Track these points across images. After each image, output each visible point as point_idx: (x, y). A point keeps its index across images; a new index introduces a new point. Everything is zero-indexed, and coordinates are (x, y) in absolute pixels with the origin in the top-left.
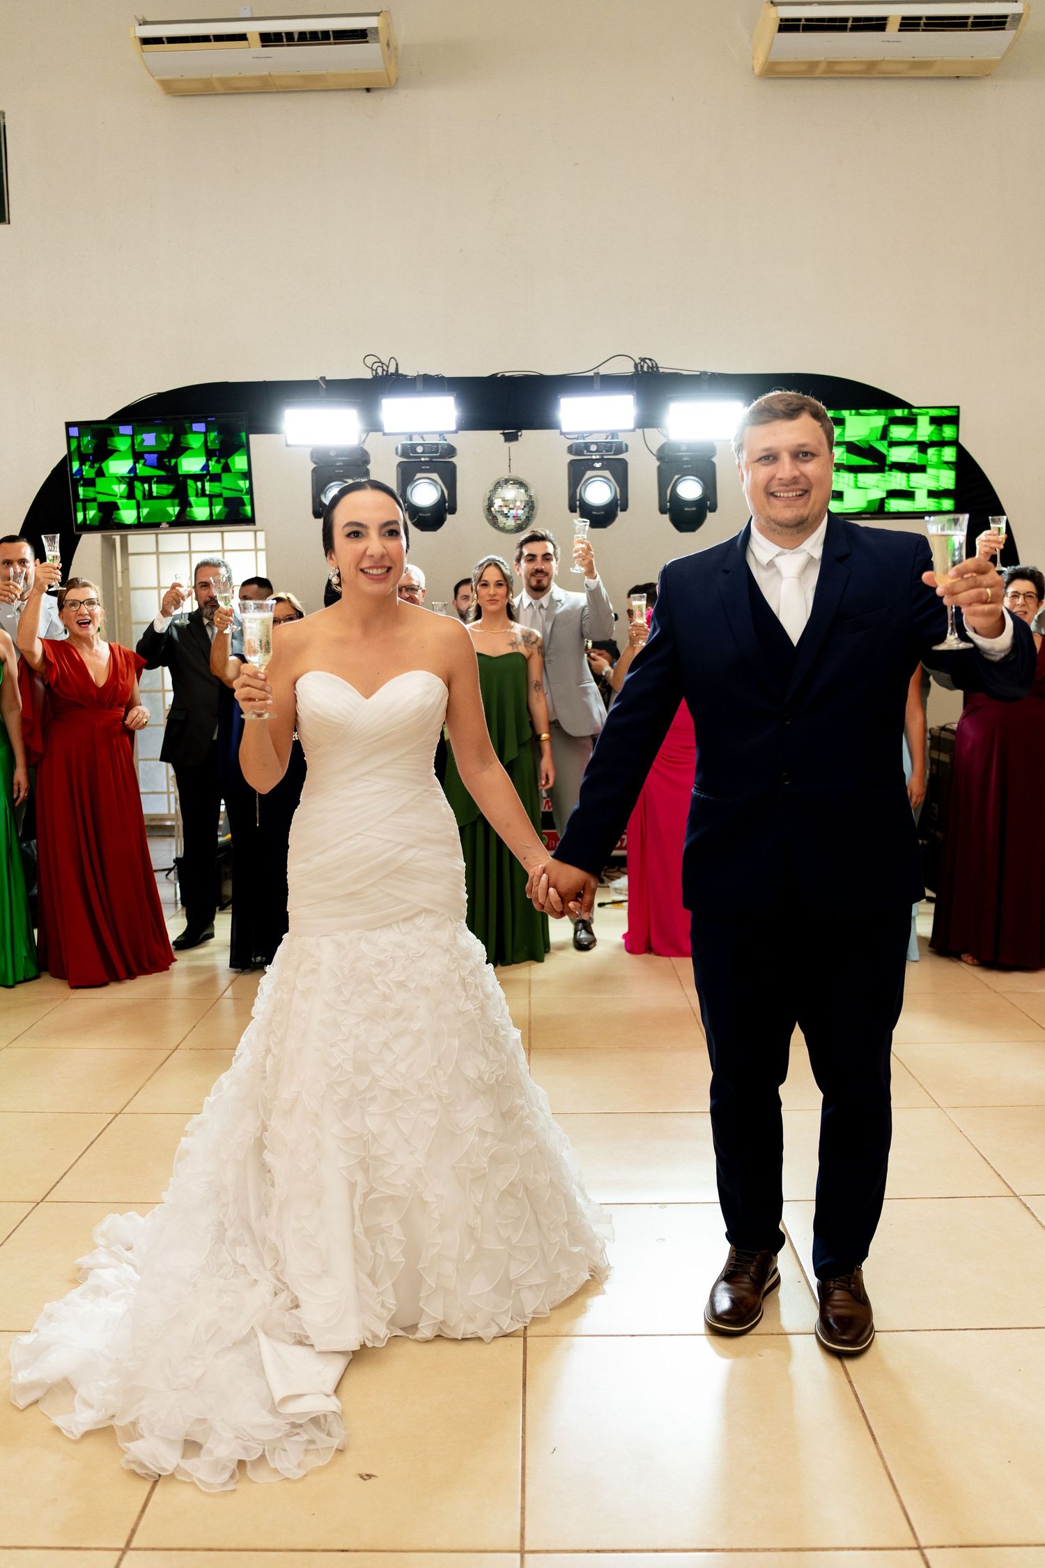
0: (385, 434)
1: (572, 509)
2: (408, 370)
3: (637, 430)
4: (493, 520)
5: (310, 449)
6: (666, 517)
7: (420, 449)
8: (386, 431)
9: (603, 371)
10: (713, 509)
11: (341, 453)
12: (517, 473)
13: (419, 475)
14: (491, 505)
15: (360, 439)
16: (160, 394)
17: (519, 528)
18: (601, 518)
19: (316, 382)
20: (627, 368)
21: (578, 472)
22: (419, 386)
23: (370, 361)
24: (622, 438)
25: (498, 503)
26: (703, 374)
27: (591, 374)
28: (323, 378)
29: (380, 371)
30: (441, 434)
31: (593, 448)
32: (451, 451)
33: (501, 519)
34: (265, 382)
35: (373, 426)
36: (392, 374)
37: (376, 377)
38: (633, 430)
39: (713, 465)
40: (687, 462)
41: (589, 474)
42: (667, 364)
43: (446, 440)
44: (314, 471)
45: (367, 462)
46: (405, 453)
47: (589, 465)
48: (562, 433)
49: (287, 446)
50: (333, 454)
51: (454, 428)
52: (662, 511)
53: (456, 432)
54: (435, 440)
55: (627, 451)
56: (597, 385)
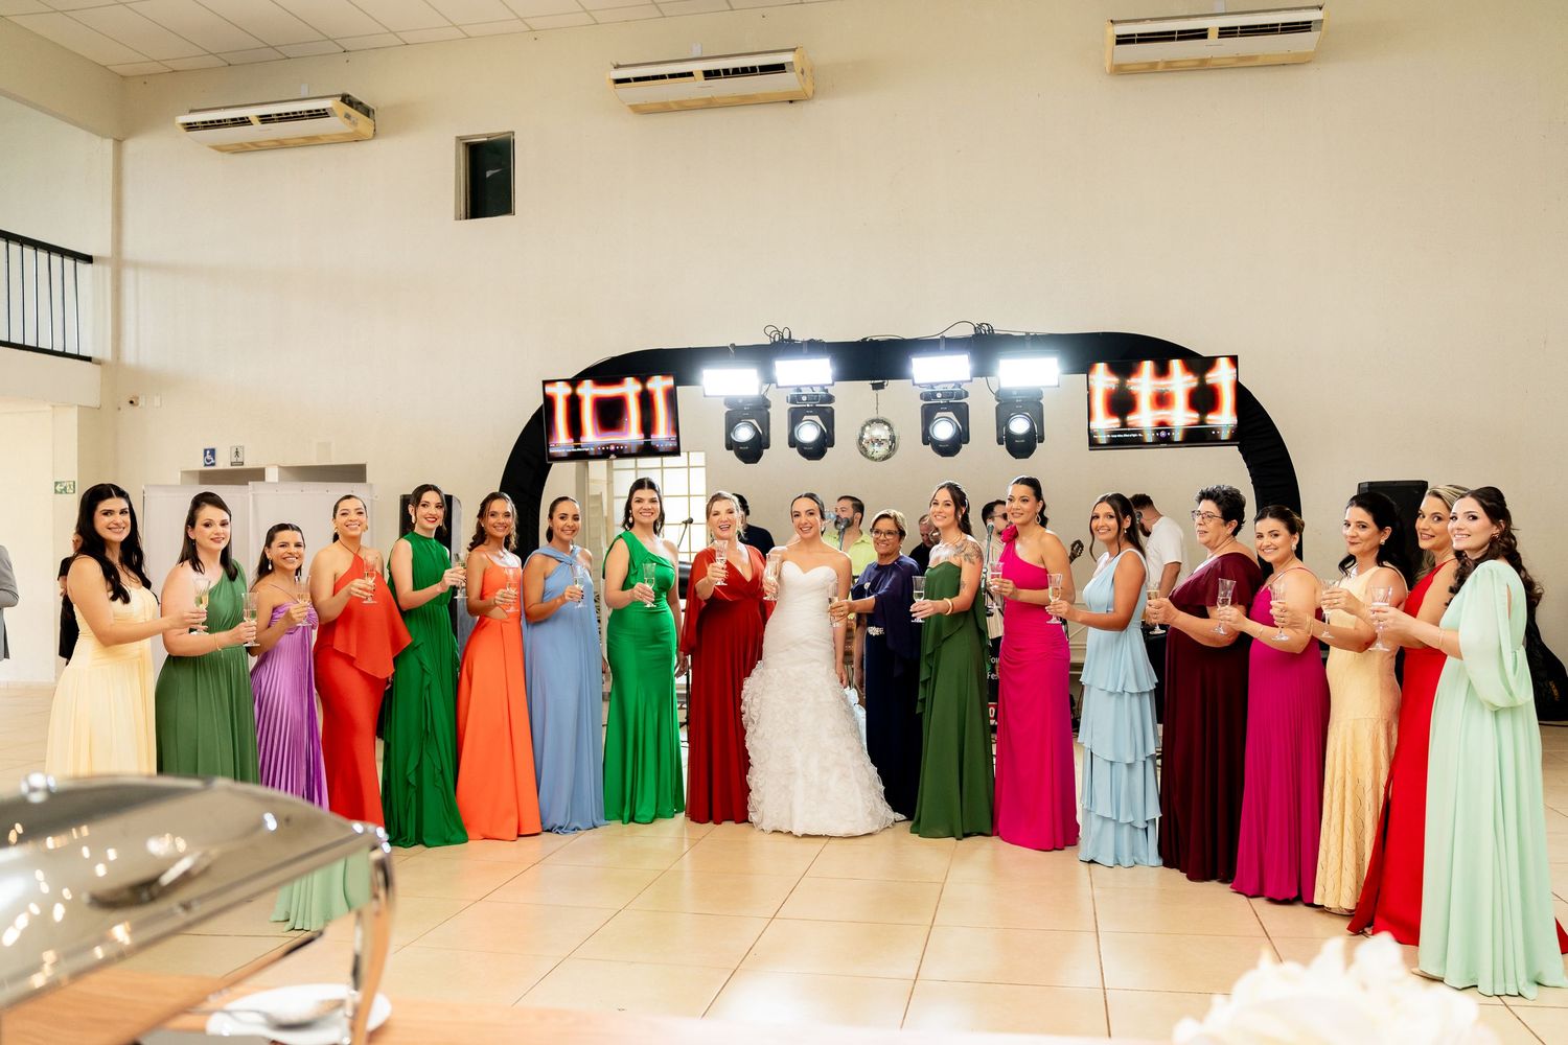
0: (778, 387)
1: (925, 442)
2: (798, 337)
3: (974, 379)
4: (864, 452)
5: (722, 400)
6: (1004, 446)
7: (804, 398)
8: (780, 385)
9: (947, 335)
10: (1041, 440)
11: (746, 400)
12: (881, 415)
13: (805, 418)
14: (861, 439)
15: (761, 390)
16: (614, 360)
17: (886, 458)
18: (948, 449)
19: (727, 348)
20: (970, 332)
21: (928, 415)
22: (805, 350)
23: (769, 330)
24: (965, 387)
25: (866, 436)
26: (1028, 334)
27: (938, 337)
28: (733, 345)
29: (777, 336)
30: (822, 387)
31: (939, 395)
32: (830, 399)
33: (870, 449)
34: (690, 348)
35: (769, 379)
36: (786, 340)
37: (774, 343)
38: (971, 381)
39: (1041, 406)
40: (1019, 404)
41: (939, 414)
42: (1000, 328)
43: (826, 391)
44: (728, 413)
45: (768, 406)
46: (793, 401)
47: (938, 408)
48: (914, 384)
49: (705, 396)
50: (740, 401)
51: (831, 382)
52: (1000, 442)
53: (833, 385)
54: (818, 391)
55: (967, 395)
56: (942, 346)
